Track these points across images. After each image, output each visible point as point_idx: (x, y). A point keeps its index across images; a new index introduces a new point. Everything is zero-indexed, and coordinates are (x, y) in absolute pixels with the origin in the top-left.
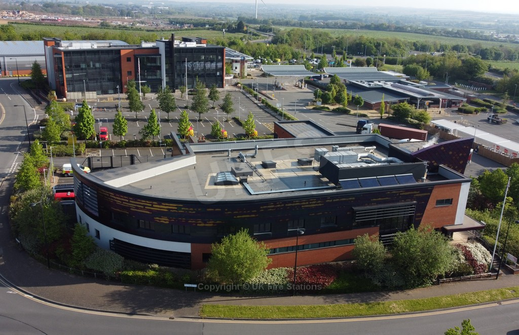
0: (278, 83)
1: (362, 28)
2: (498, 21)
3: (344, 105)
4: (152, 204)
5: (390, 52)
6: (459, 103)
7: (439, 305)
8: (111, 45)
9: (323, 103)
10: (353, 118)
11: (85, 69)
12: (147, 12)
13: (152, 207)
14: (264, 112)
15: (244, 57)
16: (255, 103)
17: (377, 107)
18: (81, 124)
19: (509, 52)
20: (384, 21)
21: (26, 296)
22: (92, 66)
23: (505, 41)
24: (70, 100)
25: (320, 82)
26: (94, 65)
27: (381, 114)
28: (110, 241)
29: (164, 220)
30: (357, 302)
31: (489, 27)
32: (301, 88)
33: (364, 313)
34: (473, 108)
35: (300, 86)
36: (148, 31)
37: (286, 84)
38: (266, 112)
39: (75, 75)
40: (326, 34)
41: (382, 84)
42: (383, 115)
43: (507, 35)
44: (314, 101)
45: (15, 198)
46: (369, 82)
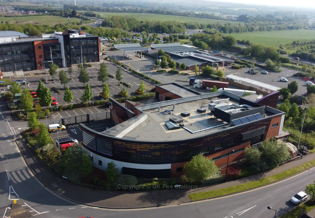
0: (126, 55)
2: (219, 7)
3: (174, 69)
6: (231, 63)
7: (287, 175)
9: (163, 68)
10: (181, 76)
11: (11, 56)
14: (134, 77)
16: (125, 71)
17: (193, 68)
18: (46, 97)
19: (236, 28)
20: (156, 8)
22: (15, 53)
23: (228, 20)
24: (6, 77)
25: (149, 53)
27: (196, 73)
28: (121, 169)
30: (254, 180)
31: (215, 10)
32: (140, 57)
38: (136, 76)
43: (227, 16)
44: (156, 67)
45: (39, 150)
46: (181, 53)
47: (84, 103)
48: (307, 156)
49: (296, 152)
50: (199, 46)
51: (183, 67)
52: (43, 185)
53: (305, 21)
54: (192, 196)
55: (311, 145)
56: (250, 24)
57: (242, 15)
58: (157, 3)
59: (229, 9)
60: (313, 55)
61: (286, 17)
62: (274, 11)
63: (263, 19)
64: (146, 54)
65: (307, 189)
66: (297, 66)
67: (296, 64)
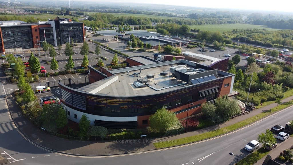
0: (105, 39)
1: (122, 12)
2: (176, 9)
3: (142, 48)
5: (145, 23)
6: (186, 44)
7: (238, 126)
8: (22, 23)
9: (133, 47)
10: (148, 53)
11: (13, 36)
12: (9, 5)
13: (120, 101)
14: (111, 53)
15: (85, 27)
16: (104, 49)
17: (157, 48)
19: (189, 22)
20: (129, 9)
21: (67, 155)
22: (16, 35)
23: (182, 17)
24: (8, 53)
25: (123, 38)
27: (159, 51)
28: (94, 121)
29: (126, 107)
30: (211, 131)
31: (173, 11)
32: (116, 41)
33: (216, 134)
34: (192, 46)
36: (17, 15)
37: (109, 40)
39: (8, 39)
40: (113, 16)
41: (153, 37)
42: (160, 51)
43: (182, 15)
44: (128, 47)
45: (23, 106)
46: (147, 37)
47: (68, 71)
48: (253, 111)
49: (245, 108)
50: (161, 32)
51: (149, 47)
52: (23, 136)
53: (239, 18)
54: (157, 145)
55: (256, 103)
56: (199, 20)
57: (193, 14)
58: (130, 6)
59: (183, 10)
60: (250, 38)
61: (225, 15)
62: (216, 11)
63: (208, 16)
64: (121, 38)
65: (260, 138)
66: (238, 46)
67: (236, 45)
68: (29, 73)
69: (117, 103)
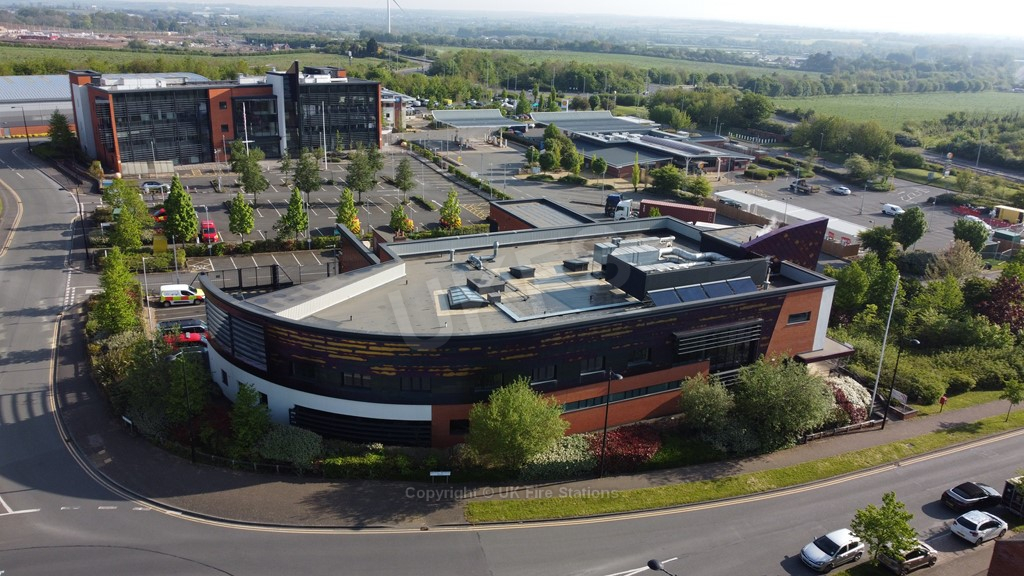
0: (461, 139)
1: (560, 47)
2: (760, 35)
3: (575, 172)
4: (368, 346)
5: (619, 86)
6: (745, 163)
7: (815, 474)
8: (187, 81)
9: (544, 168)
10: (592, 191)
11: (150, 123)
12: (204, 24)
13: (367, 350)
14: (456, 187)
15: (400, 98)
16: (438, 173)
17: (628, 173)
18: (178, 217)
19: (790, 83)
20: (589, 37)
21: (169, 512)
22: (160, 118)
23: (776, 67)
24: (129, 176)
25: (524, 135)
26: (163, 116)
27: (635, 184)
28: (290, 410)
29: (388, 371)
30: (698, 480)
31: (748, 45)
32: (498, 146)
33: (713, 494)
34: (766, 171)
35: (496, 143)
36: (215, 55)
37: (472, 140)
38: (460, 186)
39: (132, 133)
40: (515, 59)
41: (624, 136)
42: (638, 185)
43: (777, 57)
44: (527, 167)
45: (96, 347)
46: (605, 134)
47: (285, 240)
48: (903, 423)
49: (868, 408)
50: (664, 120)
51: (595, 168)
52: (63, 436)
53: (1002, 70)
54: (476, 510)
55: (925, 392)
56: (833, 79)
57: (818, 55)
58: (594, 27)
59: (787, 41)
60: (1003, 148)
61: (946, 61)
62: (913, 45)
63: (877, 65)
64: (514, 137)
65: (860, 523)
66: (946, 177)
67: (941, 171)
68: (160, 242)
69: (360, 355)
